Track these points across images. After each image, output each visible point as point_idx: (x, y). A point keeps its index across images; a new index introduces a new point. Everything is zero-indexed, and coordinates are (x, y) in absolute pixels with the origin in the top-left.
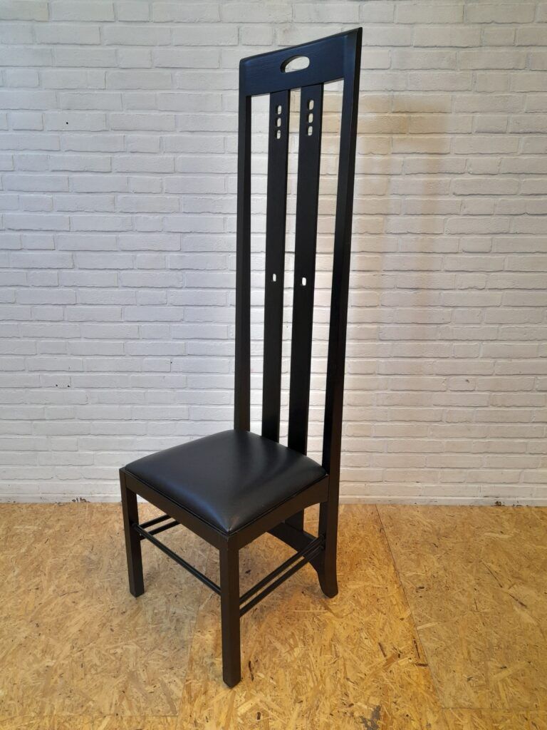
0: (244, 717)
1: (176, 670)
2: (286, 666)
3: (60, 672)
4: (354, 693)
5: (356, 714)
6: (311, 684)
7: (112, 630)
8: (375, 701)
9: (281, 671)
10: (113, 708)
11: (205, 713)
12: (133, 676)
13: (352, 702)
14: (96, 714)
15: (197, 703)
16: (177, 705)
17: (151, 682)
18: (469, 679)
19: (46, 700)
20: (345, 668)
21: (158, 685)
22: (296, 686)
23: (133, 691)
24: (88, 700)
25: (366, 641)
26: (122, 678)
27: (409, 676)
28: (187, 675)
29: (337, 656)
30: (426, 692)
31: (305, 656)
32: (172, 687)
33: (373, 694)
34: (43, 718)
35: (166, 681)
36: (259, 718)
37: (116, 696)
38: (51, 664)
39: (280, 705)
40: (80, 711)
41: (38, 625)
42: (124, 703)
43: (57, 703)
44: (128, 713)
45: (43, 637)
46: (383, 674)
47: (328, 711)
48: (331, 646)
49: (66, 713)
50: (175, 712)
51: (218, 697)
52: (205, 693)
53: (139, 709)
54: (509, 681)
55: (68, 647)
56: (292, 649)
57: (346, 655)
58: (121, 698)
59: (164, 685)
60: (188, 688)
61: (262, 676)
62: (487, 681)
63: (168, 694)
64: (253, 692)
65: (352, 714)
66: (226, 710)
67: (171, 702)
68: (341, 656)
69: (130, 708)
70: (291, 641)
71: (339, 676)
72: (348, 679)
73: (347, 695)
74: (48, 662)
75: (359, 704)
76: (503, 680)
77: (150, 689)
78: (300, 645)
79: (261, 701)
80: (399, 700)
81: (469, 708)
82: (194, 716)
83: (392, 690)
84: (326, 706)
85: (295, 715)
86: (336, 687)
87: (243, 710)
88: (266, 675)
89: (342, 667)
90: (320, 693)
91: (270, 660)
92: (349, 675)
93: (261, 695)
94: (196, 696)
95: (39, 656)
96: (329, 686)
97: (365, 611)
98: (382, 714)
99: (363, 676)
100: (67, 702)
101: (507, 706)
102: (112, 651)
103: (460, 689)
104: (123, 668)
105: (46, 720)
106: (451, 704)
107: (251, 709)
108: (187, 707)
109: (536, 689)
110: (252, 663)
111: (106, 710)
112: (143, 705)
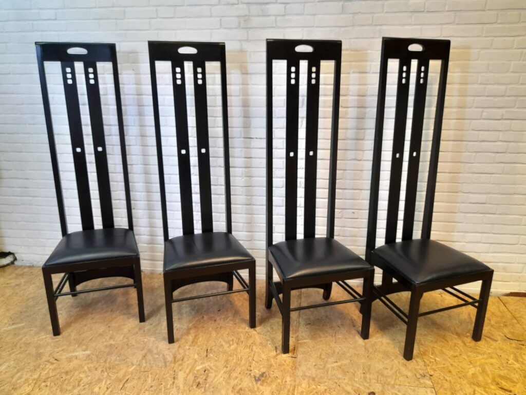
0: (198, 371)
1: (171, 350)
2: (225, 352)
3: (116, 346)
4: (254, 366)
5: (252, 374)
6: (235, 361)
7: (144, 331)
8: (263, 370)
9: (222, 354)
10: (138, 362)
11: (180, 368)
12: (150, 351)
13: (252, 369)
14: (130, 364)
15: (177, 364)
16: (168, 364)
17: (158, 354)
18: (315, 365)
19: (109, 357)
20: (254, 356)
21: (161, 355)
22: (227, 361)
23: (149, 357)
24: (127, 358)
25: (269, 346)
26: (144, 352)
27: (285, 362)
28: (176, 352)
29: (252, 350)
30: (291, 368)
31: (236, 349)
32: (167, 356)
33: (264, 367)
34: (106, 363)
35: (165, 354)
36: (205, 371)
37: (140, 358)
38: (113, 343)
39: (217, 368)
40: (123, 362)
41: (109, 327)
42: (144, 361)
43: (113, 358)
44: (144, 365)
45: (111, 332)
46: (272, 360)
47: (239, 371)
48: (250, 346)
49: (117, 362)
50: (166, 366)
51: (188, 362)
52: (183, 360)
53: (150, 364)
54: (336, 368)
55: (122, 336)
56: (230, 345)
57: (257, 350)
58: (143, 359)
59: (163, 355)
60: (175, 358)
61: (212, 355)
62: (324, 367)
63: (165, 359)
64: (205, 361)
65: (250, 374)
66: (190, 367)
67: (165, 362)
68: (254, 350)
69: (146, 363)
70: (231, 343)
71: (250, 358)
72: (254, 360)
73: (250, 366)
74: (112, 342)
75: (255, 370)
76: (333, 367)
77: (156, 356)
78: (235, 344)
79: (208, 366)
80: (276, 371)
81: (310, 377)
82: (175, 368)
83: (274, 366)
84: (239, 370)
85: (222, 372)
86: (246, 362)
87: (198, 368)
88: (214, 355)
89: (252, 355)
90: (237, 364)
91: (218, 349)
92: (255, 359)
93: (209, 363)
94: (178, 361)
95: (108, 339)
96: (243, 361)
97: (274, 332)
98: (265, 375)
99: (261, 359)
100: (118, 358)
101: (329, 378)
102: (142, 340)
103: (309, 369)
104: (146, 347)
105: (108, 364)
106: (301, 374)
107: (202, 368)
108: (173, 365)
109: (348, 372)
110: (208, 350)
111: (135, 362)
112: (152, 362)
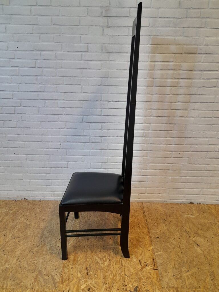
0: (83, 290)
1: (57, 270)
2: (101, 269)
3: (11, 270)
4: (128, 281)
5: (128, 289)
6: (111, 277)
7: (33, 253)
8: (136, 284)
9: (99, 271)
10: (31, 285)
11: (68, 288)
12: (40, 272)
13: (127, 284)
14: (24, 288)
15: (65, 284)
16: (57, 284)
17: (47, 275)
18: (174, 276)
19: (5, 282)
20: (125, 270)
21: (50, 276)
22: (105, 278)
23: (40, 279)
24: (22, 282)
25: (134, 259)
26: (36, 273)
27: (150, 274)
28: (62, 272)
29: (122, 265)
30: (156, 280)
31: (109, 265)
32: (55, 277)
33: (135, 281)
34: (3, 289)
35: (53, 275)
36: (89, 290)
37: (33, 281)
38: (8, 267)
39: (98, 285)
40: (18, 286)
41: (4, 251)
42: (36, 283)
43: (9, 283)
44: (37, 288)
45: (6, 256)
46: (140, 273)
47: (117, 288)
48: (120, 261)
49: (12, 287)
50: (56, 287)
51: (74, 281)
52: (68, 280)
53: (42, 286)
54: (190, 276)
55: (15, 259)
56: (104, 262)
57: (126, 265)
58: (35, 281)
59: (52, 276)
60: (62, 277)
61: (92, 273)
62: (181, 276)
63: (54, 280)
64: (87, 279)
65: (126, 289)
66: (76, 286)
67: (54, 283)
68: (124, 265)
69: (38, 286)
70: (104, 259)
71: (122, 273)
72: (126, 275)
73: (125, 281)
74: (7, 266)
75: (129, 285)
76: (187, 276)
77: (47, 277)
78: (108, 260)
79: (90, 283)
80: (145, 284)
81: (173, 287)
82: (63, 289)
83: (143, 279)
84: (116, 286)
85: (103, 289)
86: (121, 278)
87: (82, 287)
88: (93, 273)
89: (123, 270)
90: (114, 280)
91: (95, 267)
92: (126, 273)
93: (91, 281)
94: (65, 281)
95: (3, 263)
96: (118, 277)
97: (135, 247)
98: (138, 289)
99: (132, 274)
100: (13, 283)
101: (188, 287)
102: (33, 262)
103: (170, 279)
104: (36, 269)
105: (4, 290)
106: (166, 286)
107: (86, 287)
108: (61, 285)
109: (200, 280)
110: (88, 268)
111: (29, 286)
112: (43, 284)
